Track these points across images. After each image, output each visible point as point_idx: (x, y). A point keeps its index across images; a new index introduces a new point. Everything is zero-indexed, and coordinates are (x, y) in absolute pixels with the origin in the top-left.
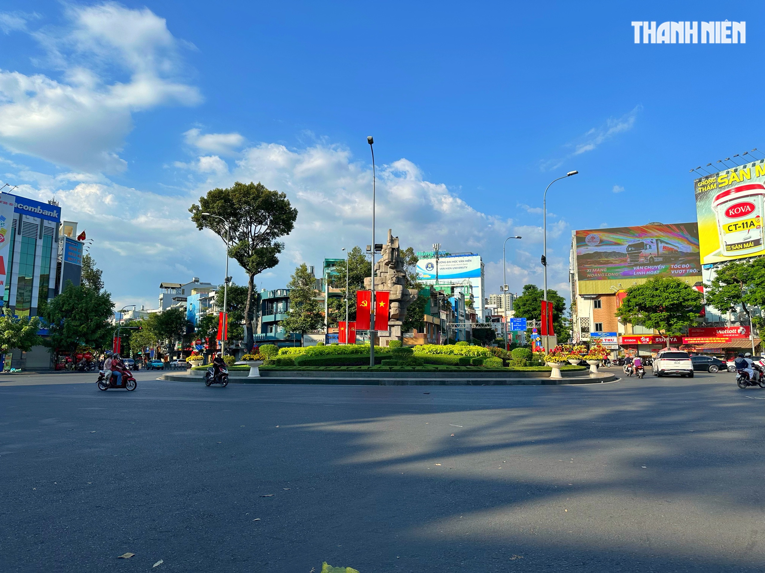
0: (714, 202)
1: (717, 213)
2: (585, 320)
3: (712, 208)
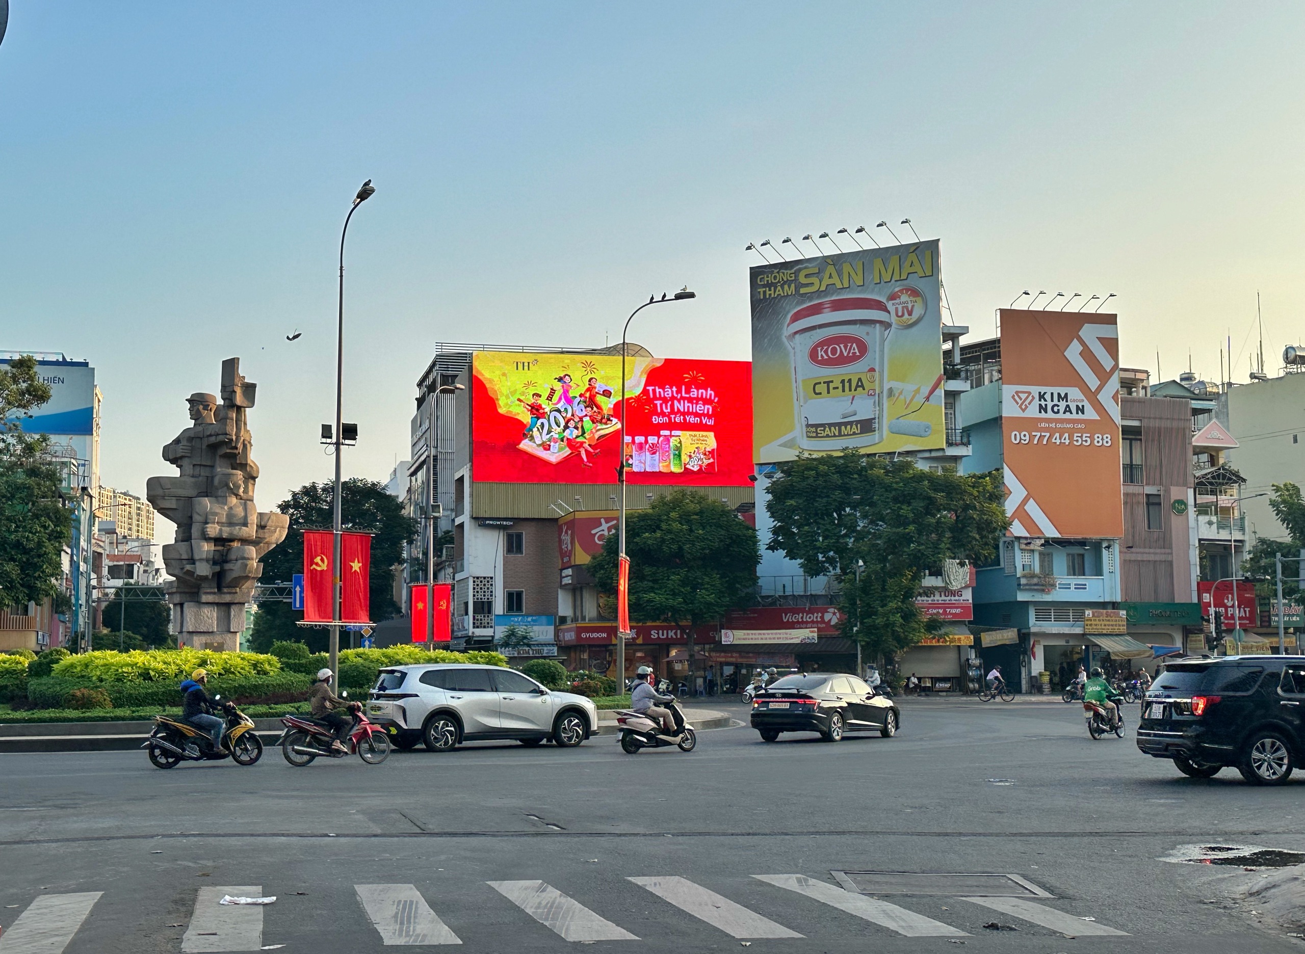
0: (788, 325)
1: (793, 351)
2: (484, 582)
3: (785, 339)
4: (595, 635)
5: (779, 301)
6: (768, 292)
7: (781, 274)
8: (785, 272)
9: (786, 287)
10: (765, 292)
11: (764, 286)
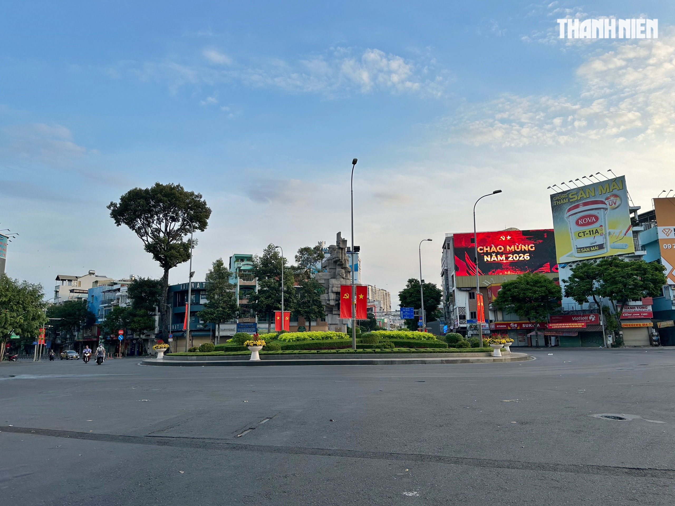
0: (566, 214)
1: (569, 222)
2: (462, 309)
3: (565, 219)
4: (502, 326)
5: (562, 205)
6: (558, 203)
7: (562, 196)
8: (564, 195)
9: (564, 200)
10: (556, 203)
11: (556, 201)
